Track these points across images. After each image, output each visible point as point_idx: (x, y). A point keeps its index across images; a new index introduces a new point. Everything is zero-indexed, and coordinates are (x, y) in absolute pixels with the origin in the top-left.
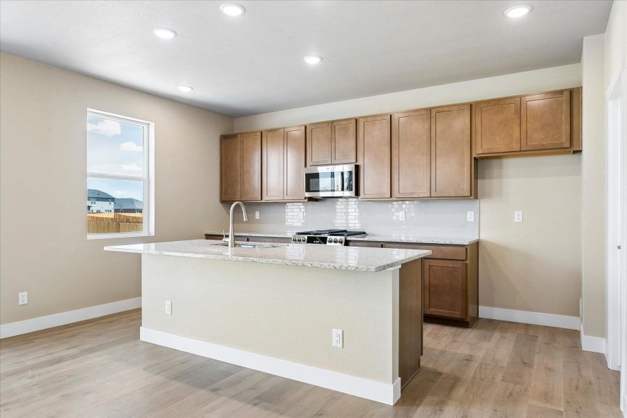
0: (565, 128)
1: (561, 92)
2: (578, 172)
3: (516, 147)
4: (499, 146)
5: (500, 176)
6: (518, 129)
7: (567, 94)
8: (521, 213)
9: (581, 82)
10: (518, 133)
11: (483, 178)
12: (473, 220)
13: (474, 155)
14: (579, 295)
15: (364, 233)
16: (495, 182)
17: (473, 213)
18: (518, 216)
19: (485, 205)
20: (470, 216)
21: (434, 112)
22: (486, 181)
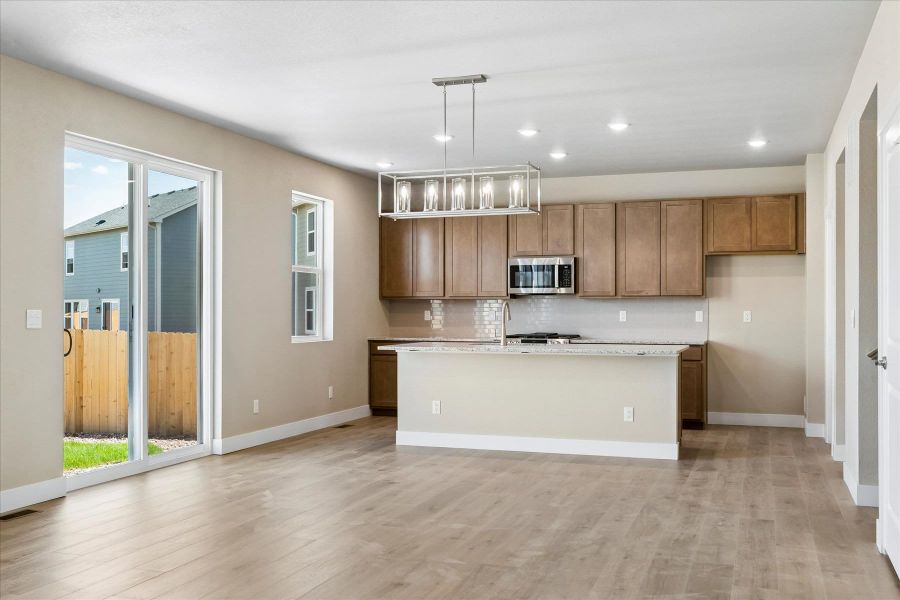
0: (791, 232)
1: (787, 196)
2: (802, 273)
3: (746, 247)
4: (729, 244)
5: (729, 275)
6: (748, 229)
7: (793, 198)
8: (749, 312)
9: (804, 187)
10: (748, 233)
11: (712, 276)
12: (701, 320)
13: (706, 253)
14: (804, 393)
15: (578, 336)
16: (724, 280)
17: (701, 312)
18: (747, 316)
19: (713, 304)
20: (699, 316)
21: (664, 204)
22: (715, 279)
